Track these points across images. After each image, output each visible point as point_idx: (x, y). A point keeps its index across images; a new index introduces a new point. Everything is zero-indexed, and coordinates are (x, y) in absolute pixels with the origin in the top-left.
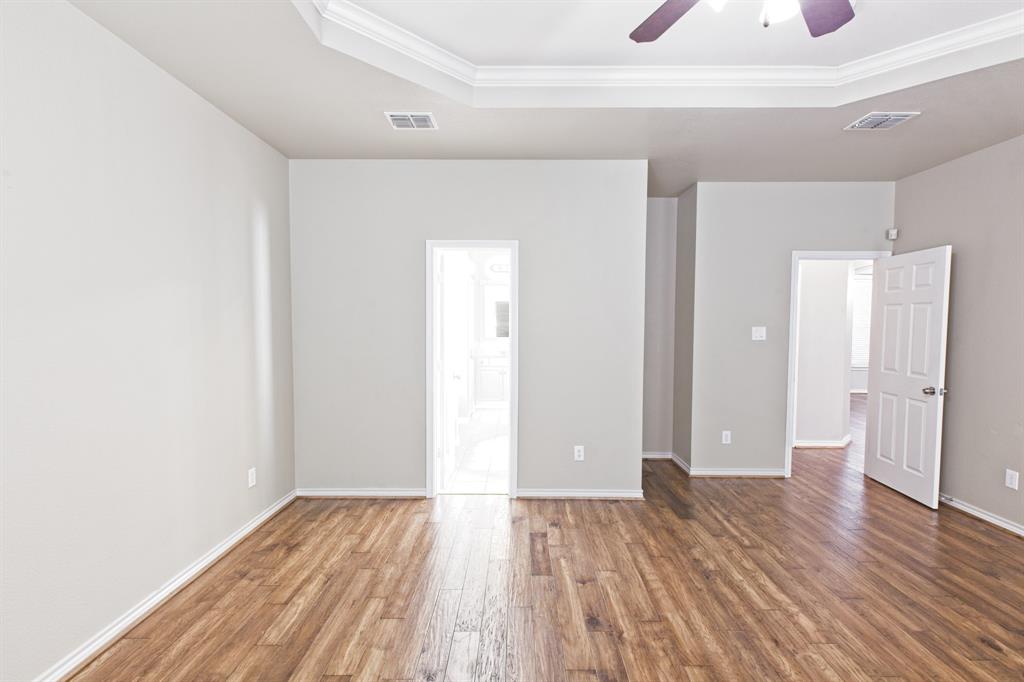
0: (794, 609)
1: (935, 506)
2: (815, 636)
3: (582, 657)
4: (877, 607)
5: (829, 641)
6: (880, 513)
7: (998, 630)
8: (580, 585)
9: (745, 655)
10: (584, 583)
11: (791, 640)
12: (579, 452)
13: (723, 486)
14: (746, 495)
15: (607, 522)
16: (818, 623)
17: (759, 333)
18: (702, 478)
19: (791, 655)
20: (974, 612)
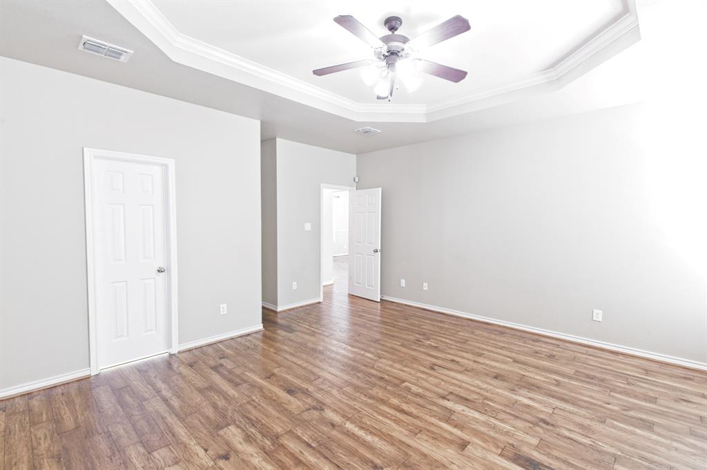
0: (362, 352)
1: (379, 301)
2: (376, 358)
3: (298, 407)
4: (386, 341)
5: (380, 358)
6: (364, 308)
7: (419, 336)
8: (268, 380)
9: (359, 375)
10: (269, 378)
11: (369, 363)
12: (224, 308)
13: (297, 312)
14: (311, 314)
15: (253, 347)
16: (373, 354)
17: (308, 227)
18: (284, 311)
19: (373, 368)
20: (410, 333)
